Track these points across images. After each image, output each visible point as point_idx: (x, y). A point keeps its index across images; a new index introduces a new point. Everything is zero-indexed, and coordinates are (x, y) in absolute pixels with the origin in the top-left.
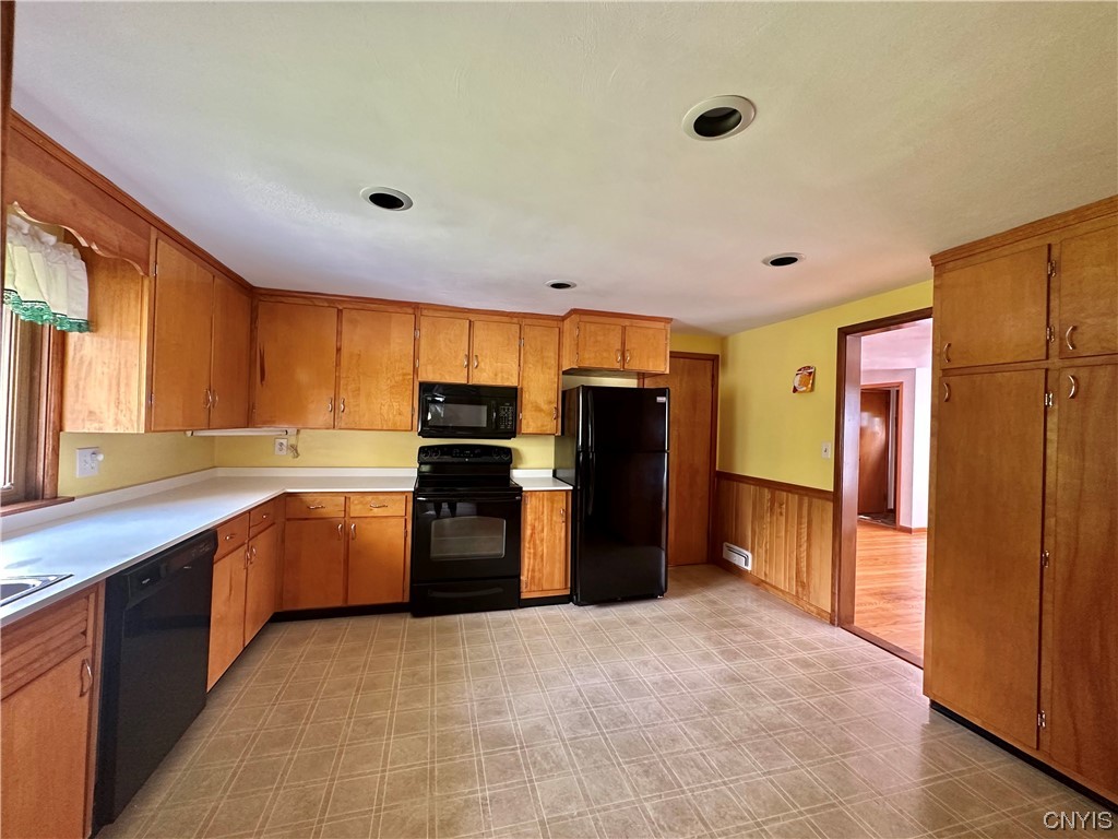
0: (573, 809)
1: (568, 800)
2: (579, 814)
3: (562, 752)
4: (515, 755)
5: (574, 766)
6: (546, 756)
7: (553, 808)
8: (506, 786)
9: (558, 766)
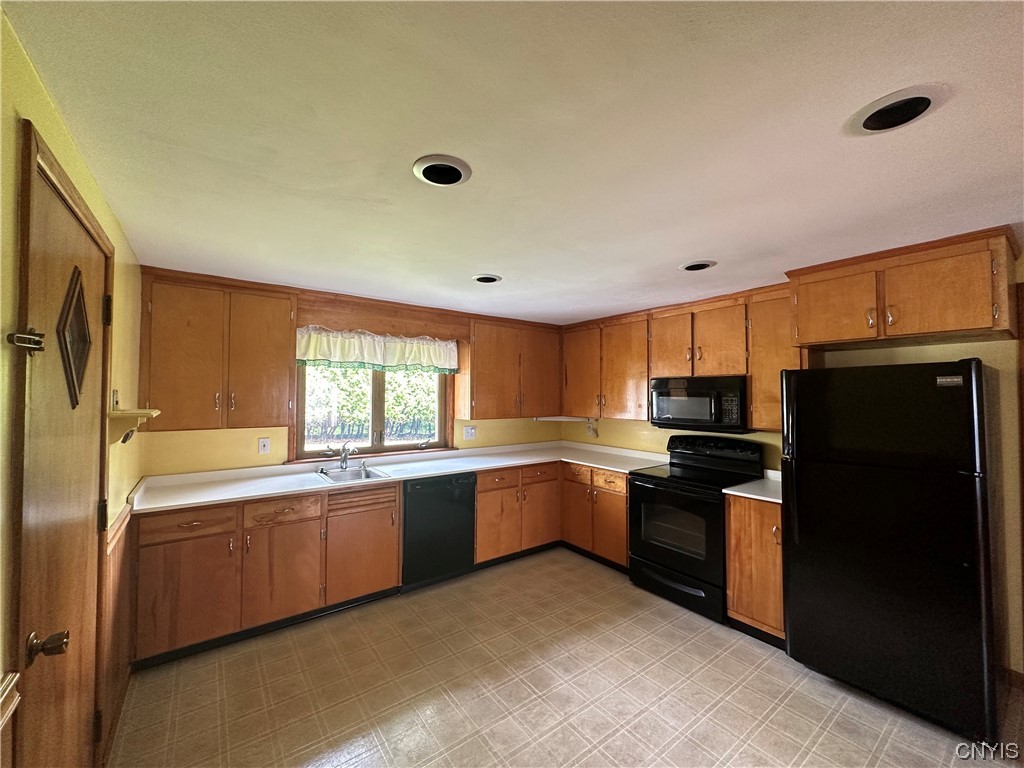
0: (498, 747)
1: (504, 742)
2: (495, 754)
3: (552, 723)
4: (530, 695)
5: (541, 736)
6: (542, 714)
7: (493, 734)
8: (499, 701)
9: (535, 726)
